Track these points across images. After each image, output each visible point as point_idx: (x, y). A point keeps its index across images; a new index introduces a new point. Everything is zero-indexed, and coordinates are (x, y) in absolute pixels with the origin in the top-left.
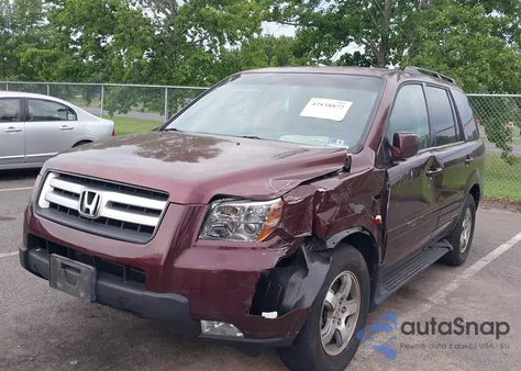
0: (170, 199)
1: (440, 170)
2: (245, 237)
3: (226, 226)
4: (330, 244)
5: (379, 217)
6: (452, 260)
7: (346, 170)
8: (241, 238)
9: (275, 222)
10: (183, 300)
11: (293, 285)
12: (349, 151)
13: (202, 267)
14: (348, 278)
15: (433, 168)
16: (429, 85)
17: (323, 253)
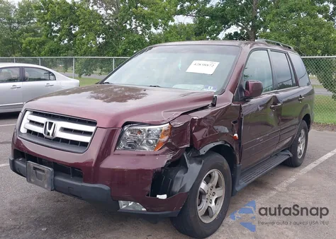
0: (97, 125)
1: (279, 105)
2: (147, 148)
3: (135, 142)
4: (202, 152)
5: (236, 135)
6: (292, 163)
7: (214, 105)
8: (144, 149)
9: (165, 138)
10: (106, 188)
11: (178, 178)
12: (215, 93)
13: (117, 167)
14: (216, 174)
15: (275, 104)
16: (272, 50)
17: (198, 158)
